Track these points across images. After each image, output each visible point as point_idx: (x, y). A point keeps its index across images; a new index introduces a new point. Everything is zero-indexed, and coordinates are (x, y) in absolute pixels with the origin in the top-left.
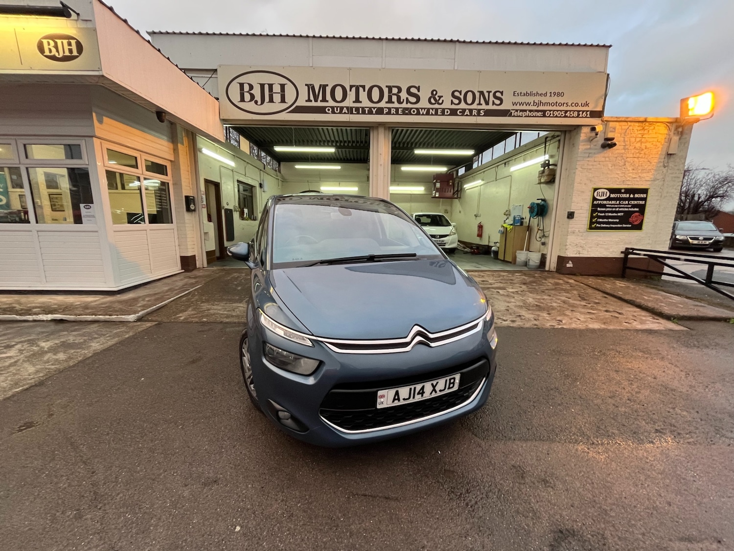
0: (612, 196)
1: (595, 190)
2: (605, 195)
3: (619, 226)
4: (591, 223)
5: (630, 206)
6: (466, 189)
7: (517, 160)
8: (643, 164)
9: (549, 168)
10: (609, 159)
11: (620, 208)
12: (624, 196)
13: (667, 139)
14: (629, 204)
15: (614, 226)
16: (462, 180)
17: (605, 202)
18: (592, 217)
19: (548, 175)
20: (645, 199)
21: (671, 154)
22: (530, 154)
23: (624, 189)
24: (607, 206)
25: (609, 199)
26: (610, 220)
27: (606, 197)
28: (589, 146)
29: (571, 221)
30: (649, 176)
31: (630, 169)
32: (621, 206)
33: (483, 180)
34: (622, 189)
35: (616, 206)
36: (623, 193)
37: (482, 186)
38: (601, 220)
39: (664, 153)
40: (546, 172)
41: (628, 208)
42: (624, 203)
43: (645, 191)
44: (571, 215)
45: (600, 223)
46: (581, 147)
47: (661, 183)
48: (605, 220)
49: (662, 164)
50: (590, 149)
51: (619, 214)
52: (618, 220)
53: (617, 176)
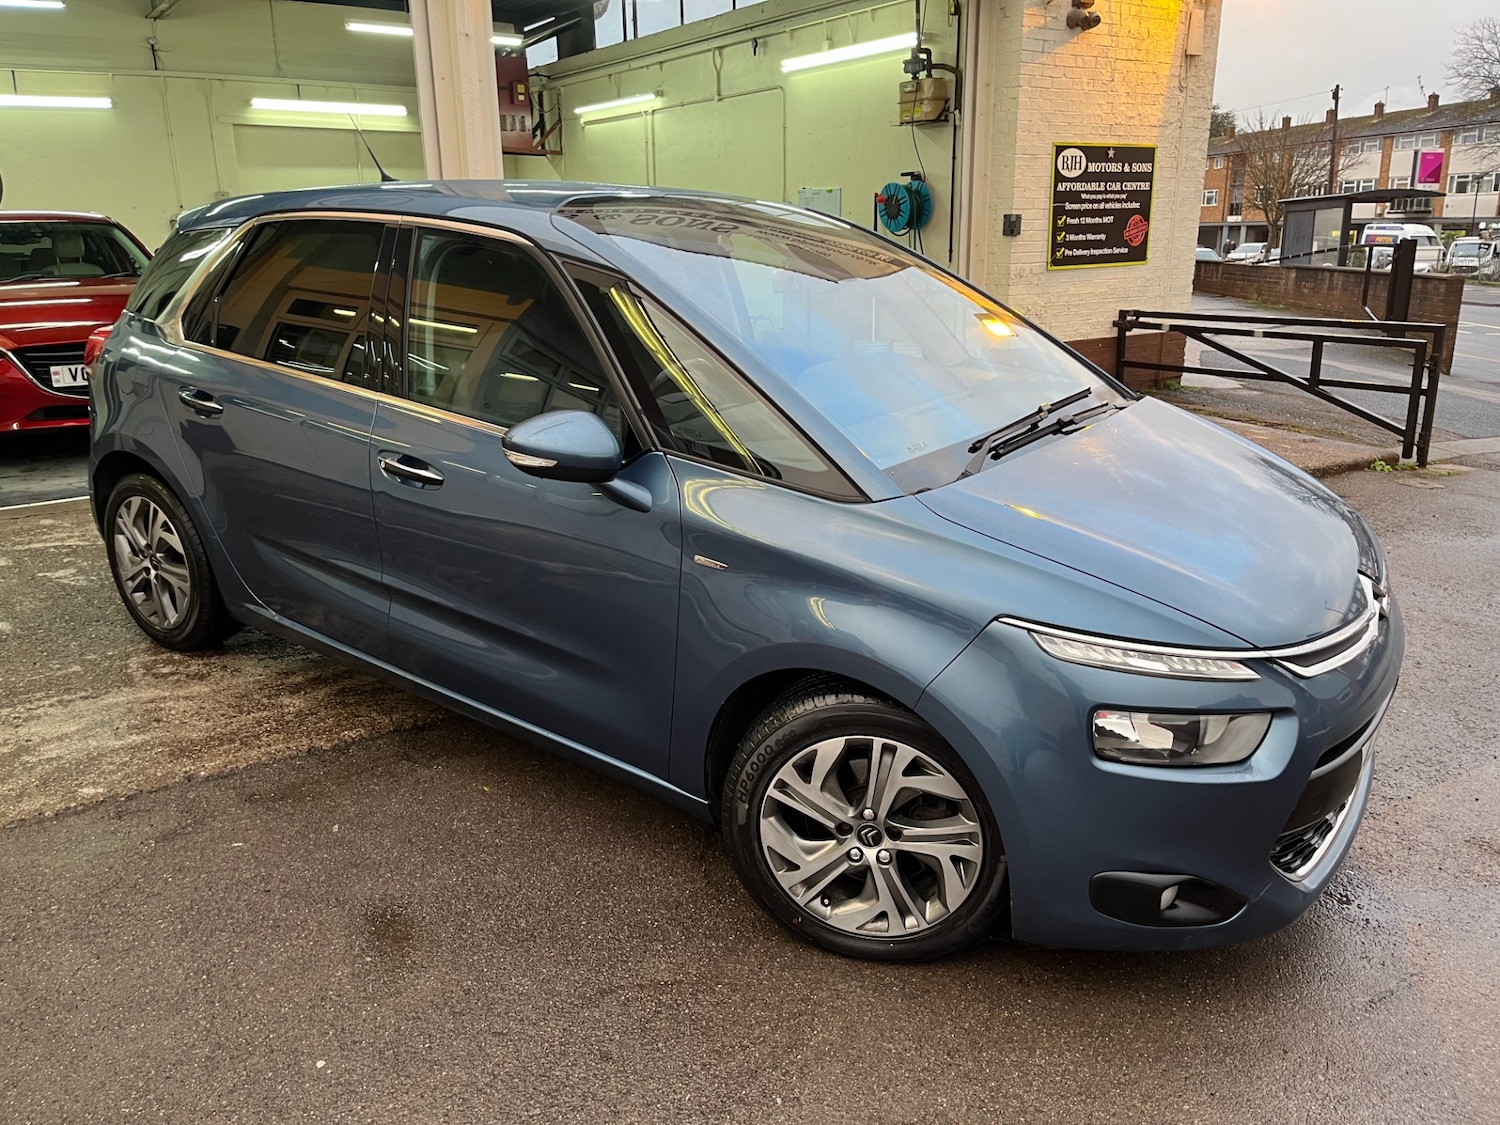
0: (1093, 168)
1: (1060, 149)
2: (1078, 167)
3: (1107, 251)
4: (1055, 246)
5: (1124, 196)
6: (582, 121)
7: (797, 34)
8: (1146, 82)
9: (929, 75)
10: (1084, 62)
11: (1107, 201)
12: (1114, 167)
13: (1183, 14)
14: (1121, 192)
15: (1097, 252)
16: (558, 84)
17: (1078, 187)
18: (1056, 230)
19: (934, 99)
20: (1148, 177)
21: (1192, 56)
22: (851, 19)
23: (1114, 148)
24: (1083, 196)
25: (1086, 177)
26: (1090, 237)
27: (1081, 172)
28: (1042, 21)
29: (1017, 241)
30: (1154, 113)
31: (1122, 91)
32: (1109, 196)
33: (659, 93)
34: (1109, 148)
35: (1100, 197)
36: (1111, 161)
37: (657, 116)
38: (1073, 237)
39: (1180, 52)
40: (928, 90)
41: (1119, 201)
42: (1114, 188)
43: (1147, 155)
44: (1012, 226)
45: (1072, 245)
46: (1026, 21)
47: (1176, 134)
48: (1081, 237)
49: (1177, 84)
50: (1044, 27)
51: (1106, 220)
52: (1103, 237)
53: (1098, 112)
